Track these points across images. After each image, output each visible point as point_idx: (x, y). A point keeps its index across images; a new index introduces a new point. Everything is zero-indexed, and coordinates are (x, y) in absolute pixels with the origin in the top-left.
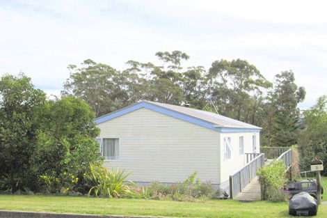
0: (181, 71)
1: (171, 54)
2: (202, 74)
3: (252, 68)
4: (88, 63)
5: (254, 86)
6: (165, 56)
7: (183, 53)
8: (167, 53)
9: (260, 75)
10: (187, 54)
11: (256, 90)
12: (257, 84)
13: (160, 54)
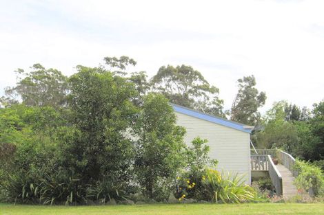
0: (126, 77)
1: (119, 59)
2: (148, 80)
3: (196, 73)
4: (37, 68)
5: (201, 91)
6: (113, 61)
7: (130, 58)
8: (115, 59)
9: (205, 81)
10: (135, 60)
11: (203, 96)
12: (204, 90)
13: (108, 60)
